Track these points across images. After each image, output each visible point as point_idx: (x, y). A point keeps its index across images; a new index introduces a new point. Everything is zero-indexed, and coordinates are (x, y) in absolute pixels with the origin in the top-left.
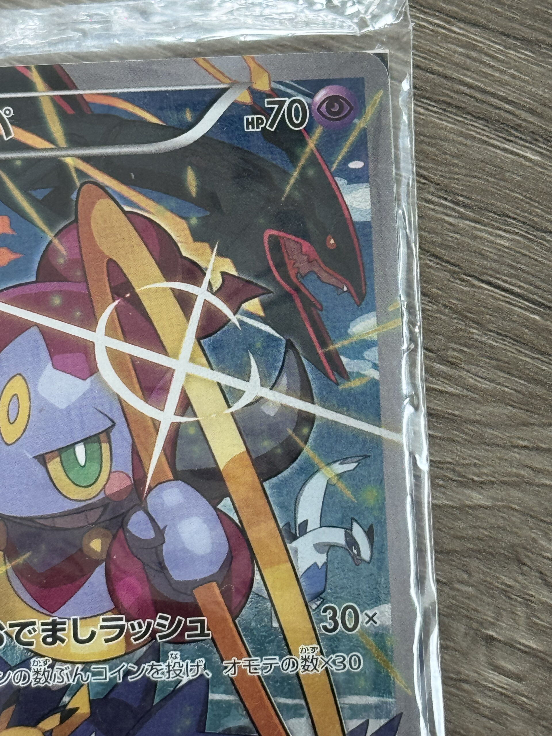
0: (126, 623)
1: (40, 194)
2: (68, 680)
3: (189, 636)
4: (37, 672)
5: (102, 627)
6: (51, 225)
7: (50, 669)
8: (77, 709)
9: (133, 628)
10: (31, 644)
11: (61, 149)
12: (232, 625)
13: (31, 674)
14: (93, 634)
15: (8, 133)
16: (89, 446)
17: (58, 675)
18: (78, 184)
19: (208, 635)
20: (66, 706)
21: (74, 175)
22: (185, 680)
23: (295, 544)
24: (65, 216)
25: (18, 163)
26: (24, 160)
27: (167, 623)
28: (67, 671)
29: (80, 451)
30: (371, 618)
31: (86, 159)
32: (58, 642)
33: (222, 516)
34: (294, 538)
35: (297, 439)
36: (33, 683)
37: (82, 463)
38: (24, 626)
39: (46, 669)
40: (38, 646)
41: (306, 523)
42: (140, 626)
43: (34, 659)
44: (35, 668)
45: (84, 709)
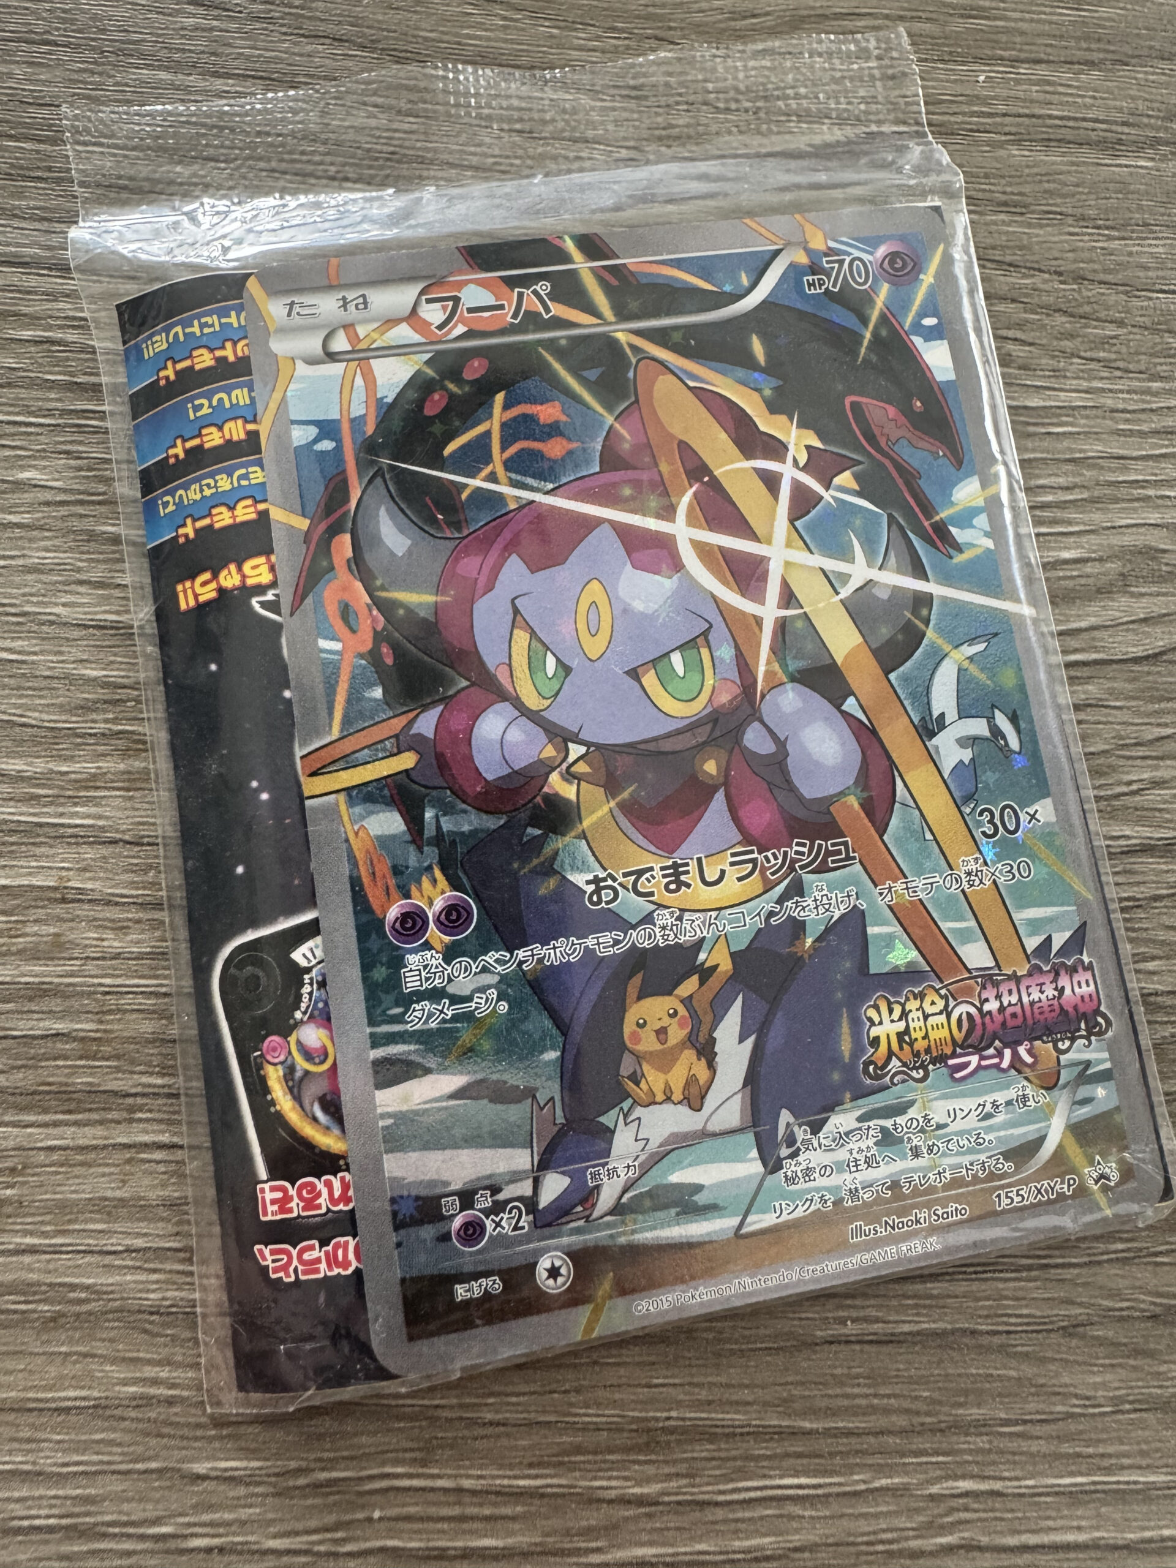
0: (758, 856)
1: (593, 374)
2: (702, 933)
3: (833, 862)
4: (664, 928)
5: (732, 864)
6: (609, 408)
7: (679, 922)
8: (717, 966)
9: (768, 861)
10: (652, 894)
11: (610, 324)
12: (880, 843)
13: (657, 930)
14: (723, 872)
15: (547, 310)
16: (687, 653)
17: (688, 927)
18: (634, 361)
19: (854, 858)
20: (703, 964)
21: (628, 351)
22: (837, 915)
23: (935, 741)
24: (624, 396)
25: (563, 342)
26: (570, 338)
27: (805, 850)
28: (699, 922)
29: (676, 658)
30: (1033, 817)
31: (638, 333)
32: (684, 888)
33: (849, 718)
34: (932, 734)
35: (917, 622)
36: (661, 941)
37: (681, 674)
38: (640, 873)
39: (674, 923)
40: (661, 895)
41: (942, 715)
42: (776, 858)
43: (658, 912)
44: (661, 923)
45: (726, 965)
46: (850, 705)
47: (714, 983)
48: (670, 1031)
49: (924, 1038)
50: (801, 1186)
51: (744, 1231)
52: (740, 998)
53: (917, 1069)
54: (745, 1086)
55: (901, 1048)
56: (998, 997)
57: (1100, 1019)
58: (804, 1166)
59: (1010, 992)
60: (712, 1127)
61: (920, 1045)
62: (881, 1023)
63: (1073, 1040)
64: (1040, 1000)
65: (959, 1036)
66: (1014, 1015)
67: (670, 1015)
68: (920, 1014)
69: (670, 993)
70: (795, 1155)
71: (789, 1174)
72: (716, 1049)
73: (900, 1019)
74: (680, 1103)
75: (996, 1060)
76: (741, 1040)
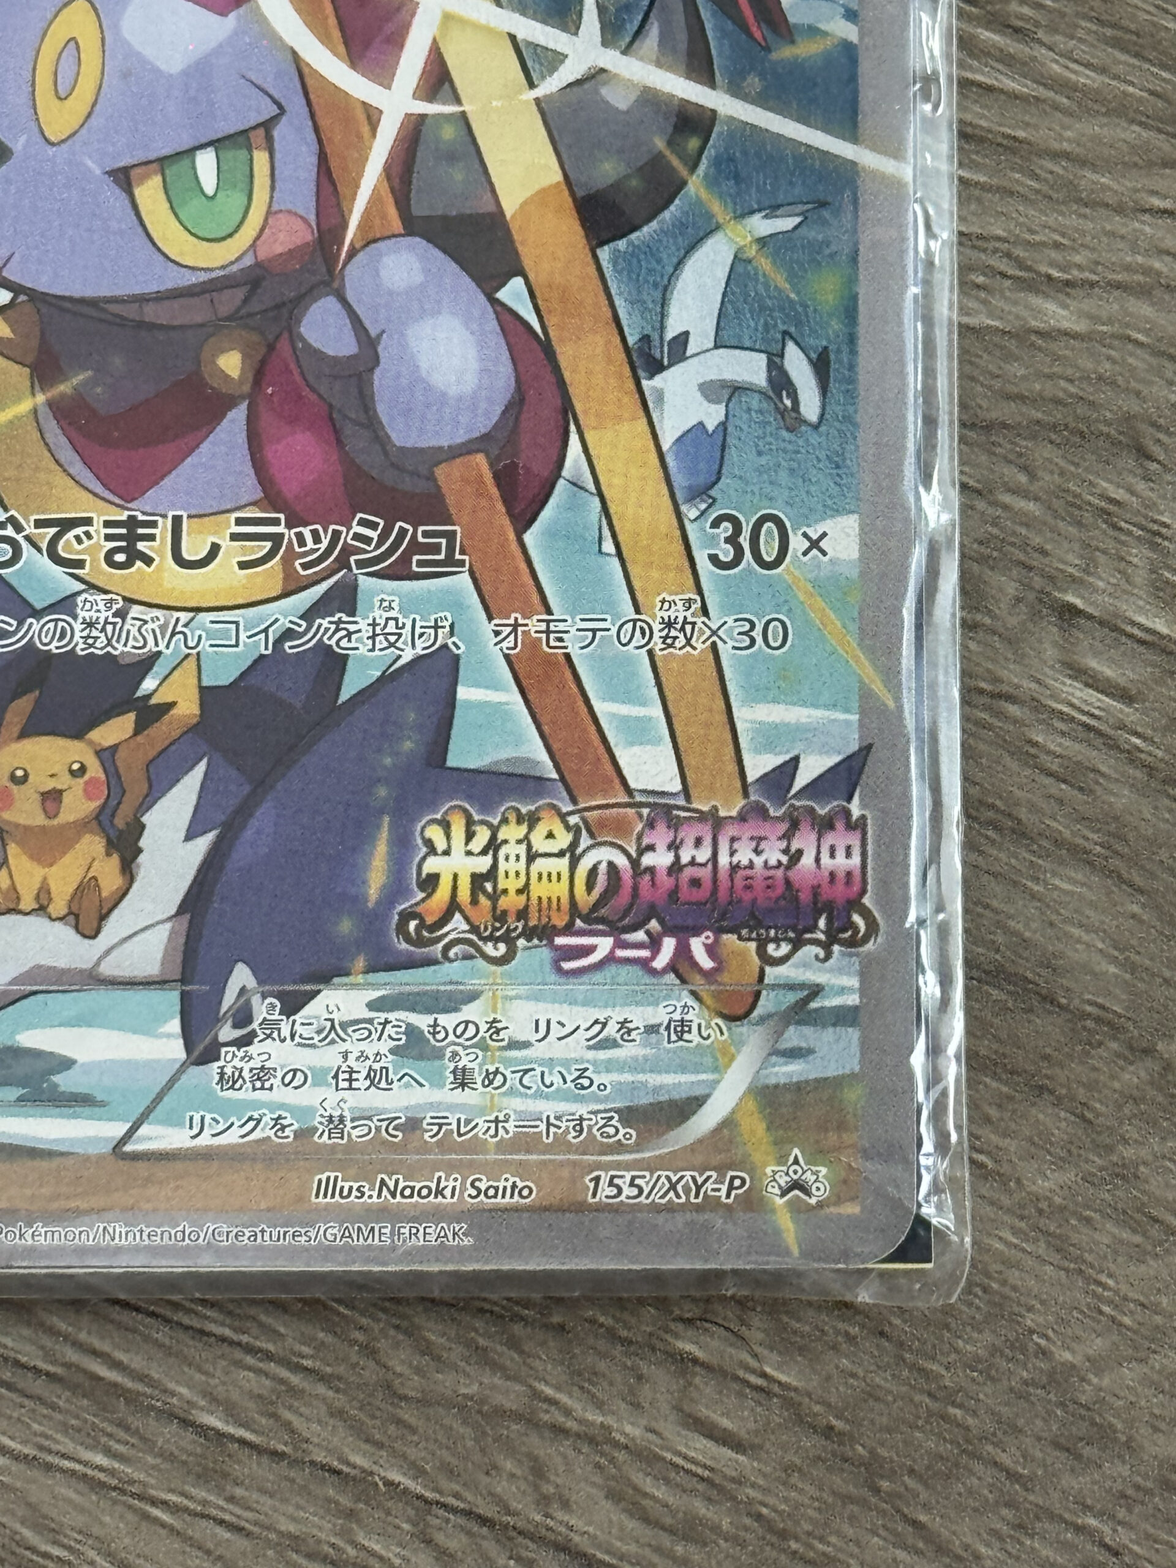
0: (286, 531)
2: (157, 644)
3: (420, 563)
4: (90, 625)
5: (235, 537)
7: (118, 620)
8: (172, 705)
9: (302, 542)
10: (80, 564)
12: (514, 546)
13: (78, 626)
14: (215, 549)
16: (229, 155)
17: (134, 631)
19: (462, 563)
20: (149, 696)
22: (408, 656)
23: (658, 381)
27: (374, 535)
28: (155, 626)
29: (206, 163)
30: (815, 544)
32: (139, 564)
33: (506, 316)
34: (656, 367)
36: (81, 646)
37: (210, 189)
38: (67, 525)
39: (111, 620)
40: (96, 568)
41: (683, 339)
42: (317, 539)
43: (84, 596)
44: (87, 615)
45: (188, 707)
46: (513, 293)
47: (162, 731)
48: (67, 798)
49: (519, 892)
50: (245, 1094)
51: (128, 1148)
52: (202, 767)
53: (497, 940)
54: (182, 910)
55: (474, 902)
56: (674, 846)
57: (857, 918)
58: (256, 1063)
59: (698, 842)
60: (107, 969)
61: (511, 902)
62: (447, 853)
63: (797, 944)
64: (751, 866)
65: (585, 901)
66: (695, 882)
67: (72, 773)
68: (522, 849)
69: (78, 735)
70: (245, 1041)
71: (228, 1071)
72: (142, 843)
73: (484, 852)
74: (61, 919)
75: (645, 953)
76: (189, 837)
